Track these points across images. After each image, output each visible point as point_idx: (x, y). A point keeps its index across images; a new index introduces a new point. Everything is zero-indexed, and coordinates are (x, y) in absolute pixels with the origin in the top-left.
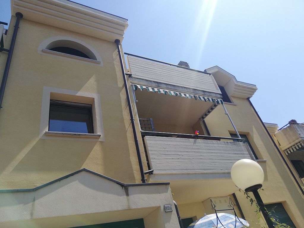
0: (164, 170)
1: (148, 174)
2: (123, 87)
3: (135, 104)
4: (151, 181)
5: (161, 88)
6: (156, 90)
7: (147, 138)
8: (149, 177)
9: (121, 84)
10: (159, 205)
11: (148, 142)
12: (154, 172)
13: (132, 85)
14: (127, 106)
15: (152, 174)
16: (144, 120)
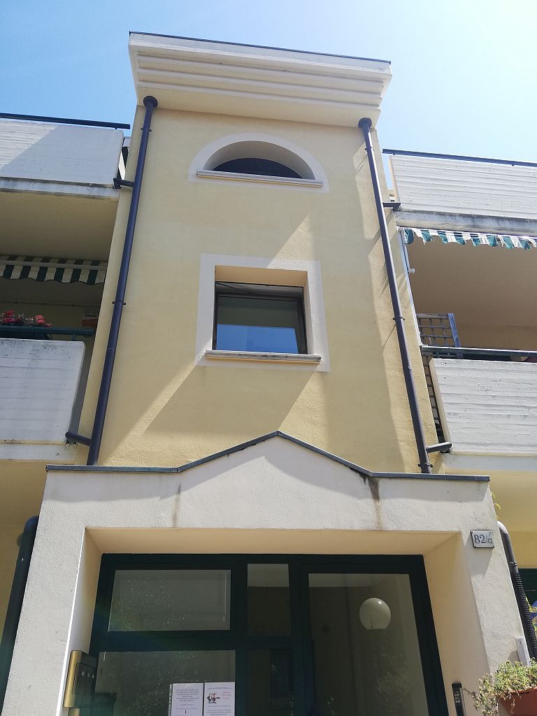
0: (482, 444)
1: (436, 453)
2: (376, 239)
3: (407, 279)
4: (444, 469)
5: (482, 230)
6: (466, 237)
7: (436, 363)
8: (439, 459)
9: (371, 230)
10: (456, 530)
11: (438, 373)
12: (454, 449)
13: (400, 232)
14: (386, 286)
15: (448, 452)
16: (431, 319)
